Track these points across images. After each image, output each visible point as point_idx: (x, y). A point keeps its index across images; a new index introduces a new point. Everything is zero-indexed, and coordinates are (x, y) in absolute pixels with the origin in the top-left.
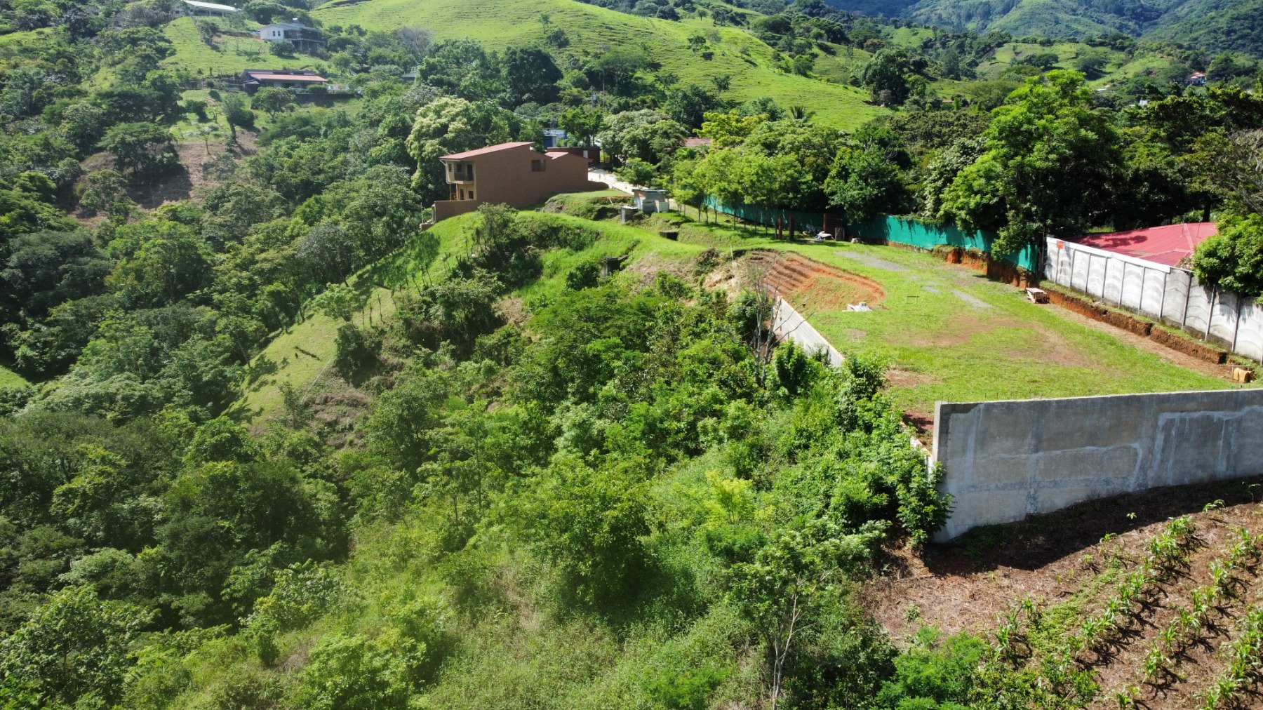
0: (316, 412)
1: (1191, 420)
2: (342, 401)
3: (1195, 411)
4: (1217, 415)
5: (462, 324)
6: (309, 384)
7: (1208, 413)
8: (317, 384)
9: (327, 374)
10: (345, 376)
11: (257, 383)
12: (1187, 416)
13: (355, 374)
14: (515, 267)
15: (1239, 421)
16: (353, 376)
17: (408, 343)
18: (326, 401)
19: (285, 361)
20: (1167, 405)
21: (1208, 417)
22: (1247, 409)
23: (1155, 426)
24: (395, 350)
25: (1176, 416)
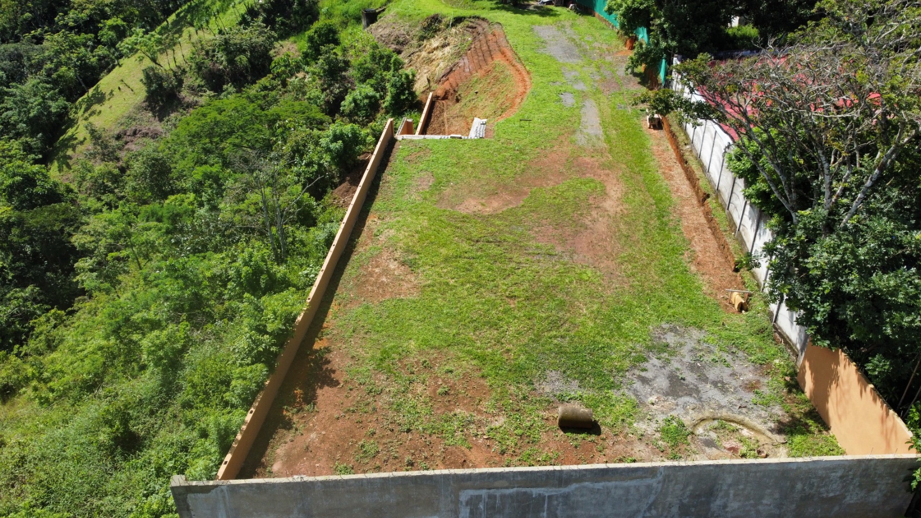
0: (126, 143)
1: (503, 497)
2: (147, 134)
3: (507, 488)
4: (535, 491)
5: (246, 68)
6: (123, 117)
7: (524, 490)
8: (129, 117)
9: (139, 109)
10: (153, 110)
11: (89, 112)
12: (498, 493)
13: (162, 108)
14: (296, 13)
15: (566, 497)
16: (159, 111)
17: (203, 83)
18: (135, 133)
19: (111, 93)
20: (469, 483)
21: (525, 493)
22: (574, 486)
23: (457, 502)
24: (191, 88)
25: (484, 493)
